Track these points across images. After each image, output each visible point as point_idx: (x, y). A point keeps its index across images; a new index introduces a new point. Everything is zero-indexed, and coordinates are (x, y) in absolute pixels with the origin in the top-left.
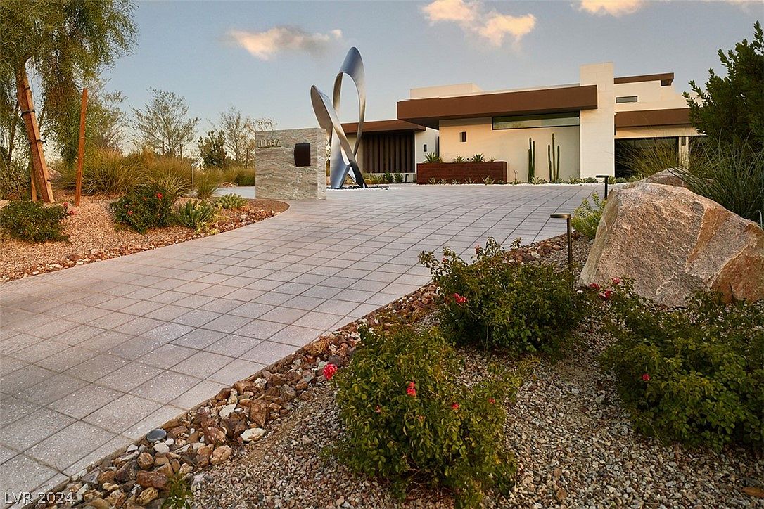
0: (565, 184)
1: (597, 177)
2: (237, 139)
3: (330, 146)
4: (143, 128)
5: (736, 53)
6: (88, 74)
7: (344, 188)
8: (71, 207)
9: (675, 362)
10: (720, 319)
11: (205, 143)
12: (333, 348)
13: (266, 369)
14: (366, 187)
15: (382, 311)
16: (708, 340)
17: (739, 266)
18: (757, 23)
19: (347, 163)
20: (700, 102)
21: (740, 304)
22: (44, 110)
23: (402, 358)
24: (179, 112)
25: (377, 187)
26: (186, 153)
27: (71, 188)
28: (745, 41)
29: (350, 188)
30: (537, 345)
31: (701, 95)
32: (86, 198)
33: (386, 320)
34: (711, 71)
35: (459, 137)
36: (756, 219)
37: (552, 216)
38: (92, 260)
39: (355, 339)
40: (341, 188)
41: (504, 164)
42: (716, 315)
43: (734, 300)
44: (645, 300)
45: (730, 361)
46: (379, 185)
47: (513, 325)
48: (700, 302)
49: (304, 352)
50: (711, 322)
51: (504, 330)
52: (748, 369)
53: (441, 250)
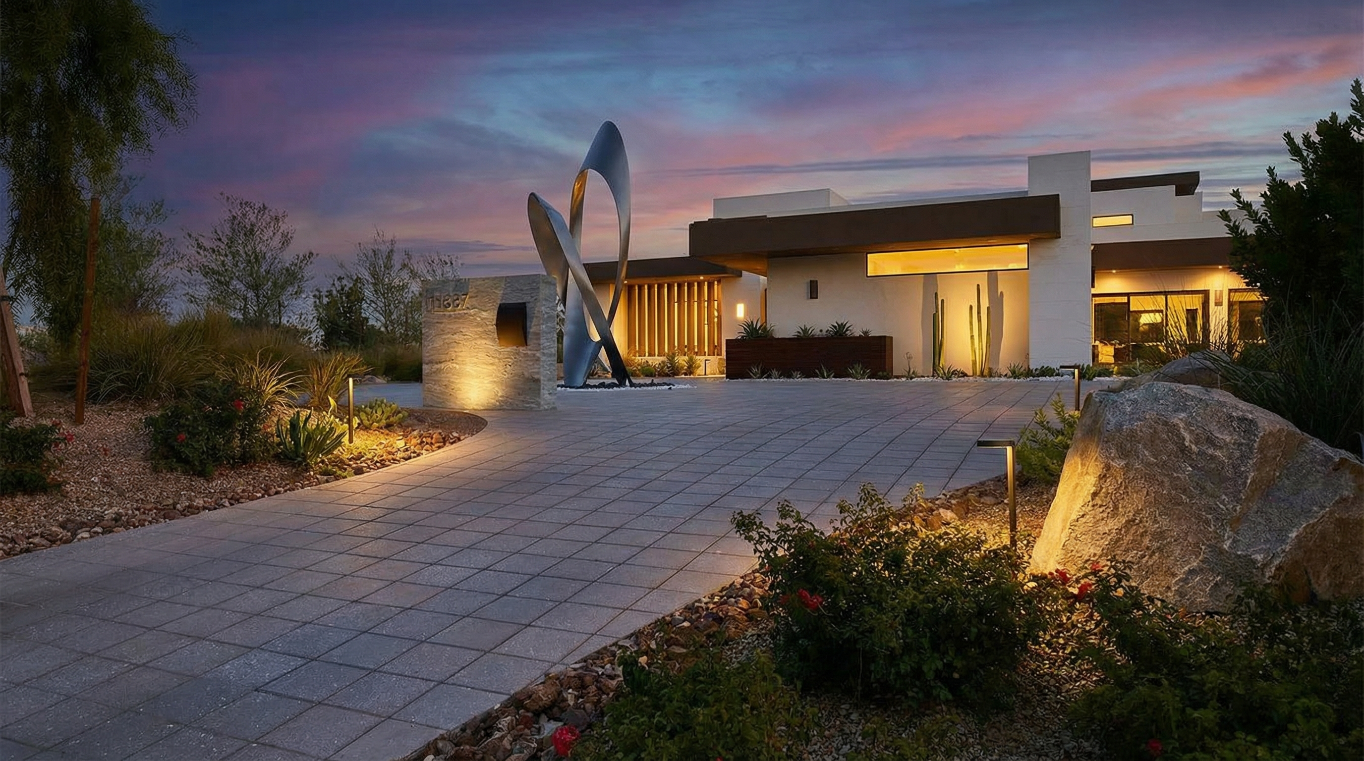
0: (1003, 379)
1: (1062, 367)
2: (387, 291)
3: (565, 305)
4: (207, 272)
5: (1316, 139)
6: (100, 171)
7: (592, 387)
8: (66, 427)
9: (1207, 716)
10: (1290, 635)
11: (325, 300)
12: (570, 696)
13: (442, 738)
14: (632, 385)
15: (664, 624)
16: (1267, 677)
17: (1323, 536)
18: (1357, 82)
19: (596, 338)
20: (1250, 228)
21: (1324, 607)
22: (14, 237)
23: (701, 714)
24: (276, 242)
25: (652, 384)
26: (289, 319)
27: (67, 388)
28: (1334, 117)
29: (602, 385)
30: (953, 686)
31: (1253, 215)
32: (96, 408)
33: (670, 642)
34: (1271, 171)
35: (804, 289)
36: (1354, 448)
37: (980, 444)
38: (108, 530)
39: (612, 677)
40: (586, 386)
41: (888, 341)
42: (1282, 629)
43: (1312, 599)
44: (1151, 599)
45: (1307, 713)
46: (656, 381)
47: (907, 648)
48: (1253, 602)
49: (516, 703)
50: (1271, 641)
51: (893, 658)
52: (1340, 729)
53: (773, 507)
